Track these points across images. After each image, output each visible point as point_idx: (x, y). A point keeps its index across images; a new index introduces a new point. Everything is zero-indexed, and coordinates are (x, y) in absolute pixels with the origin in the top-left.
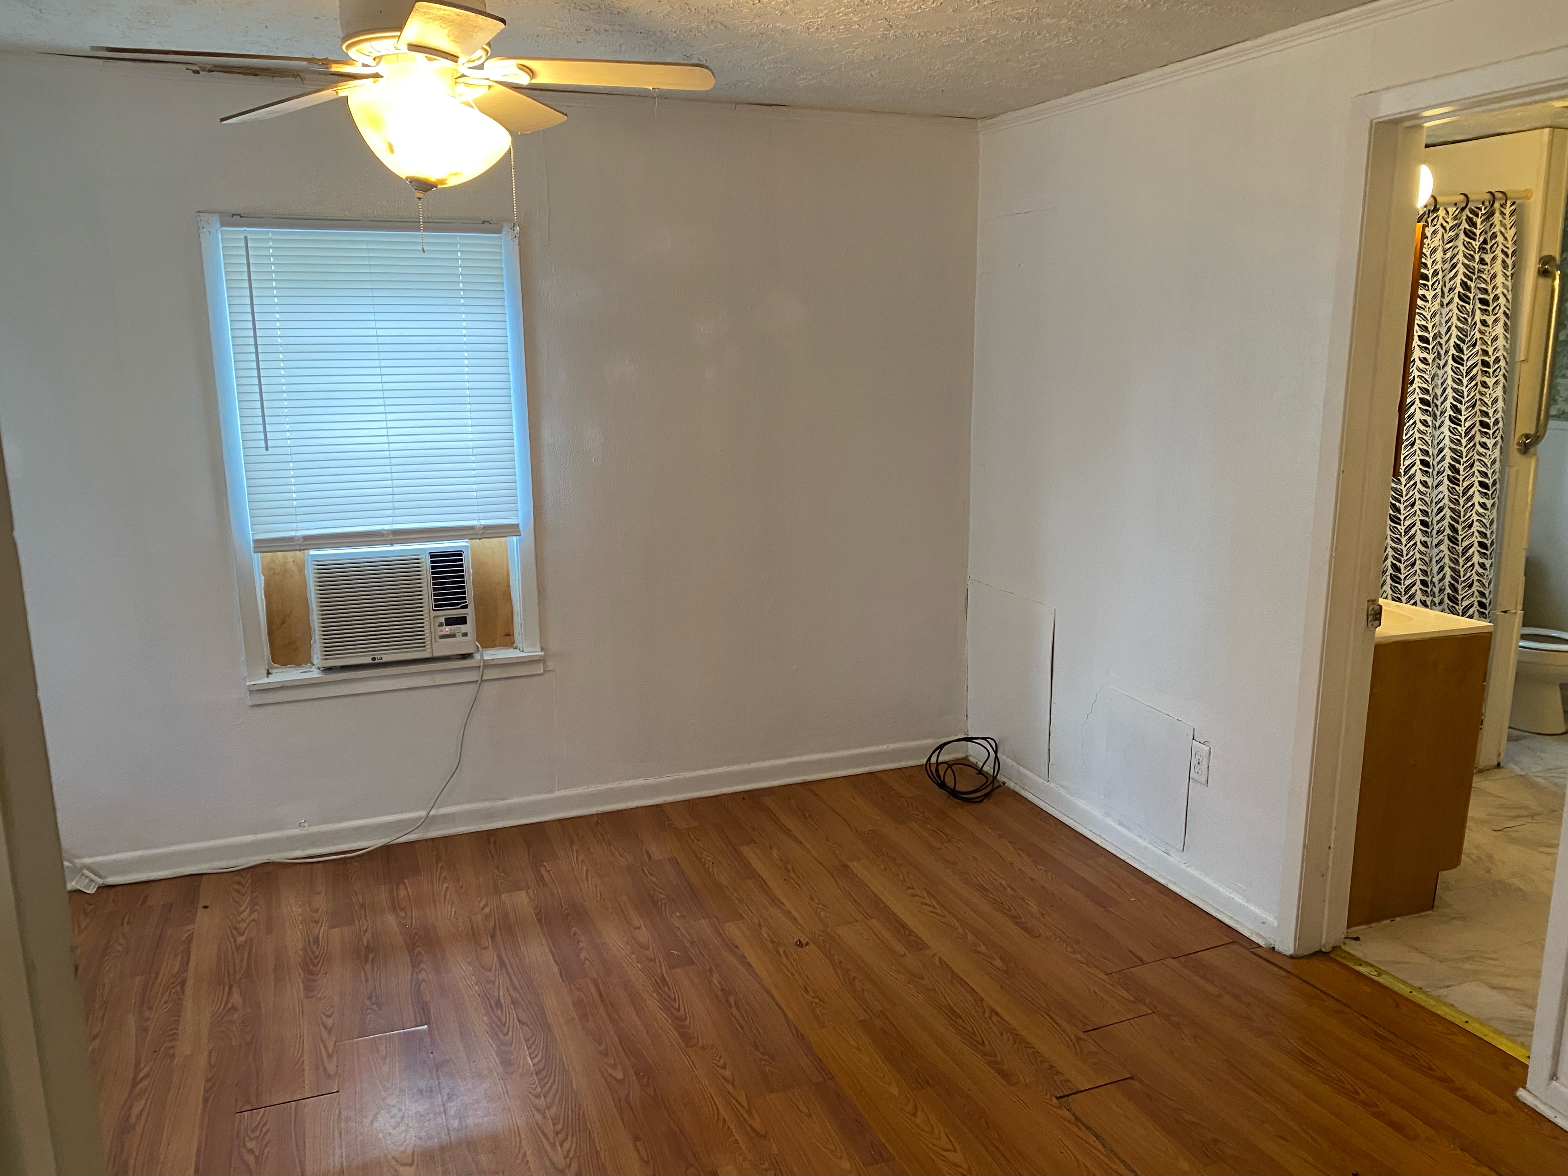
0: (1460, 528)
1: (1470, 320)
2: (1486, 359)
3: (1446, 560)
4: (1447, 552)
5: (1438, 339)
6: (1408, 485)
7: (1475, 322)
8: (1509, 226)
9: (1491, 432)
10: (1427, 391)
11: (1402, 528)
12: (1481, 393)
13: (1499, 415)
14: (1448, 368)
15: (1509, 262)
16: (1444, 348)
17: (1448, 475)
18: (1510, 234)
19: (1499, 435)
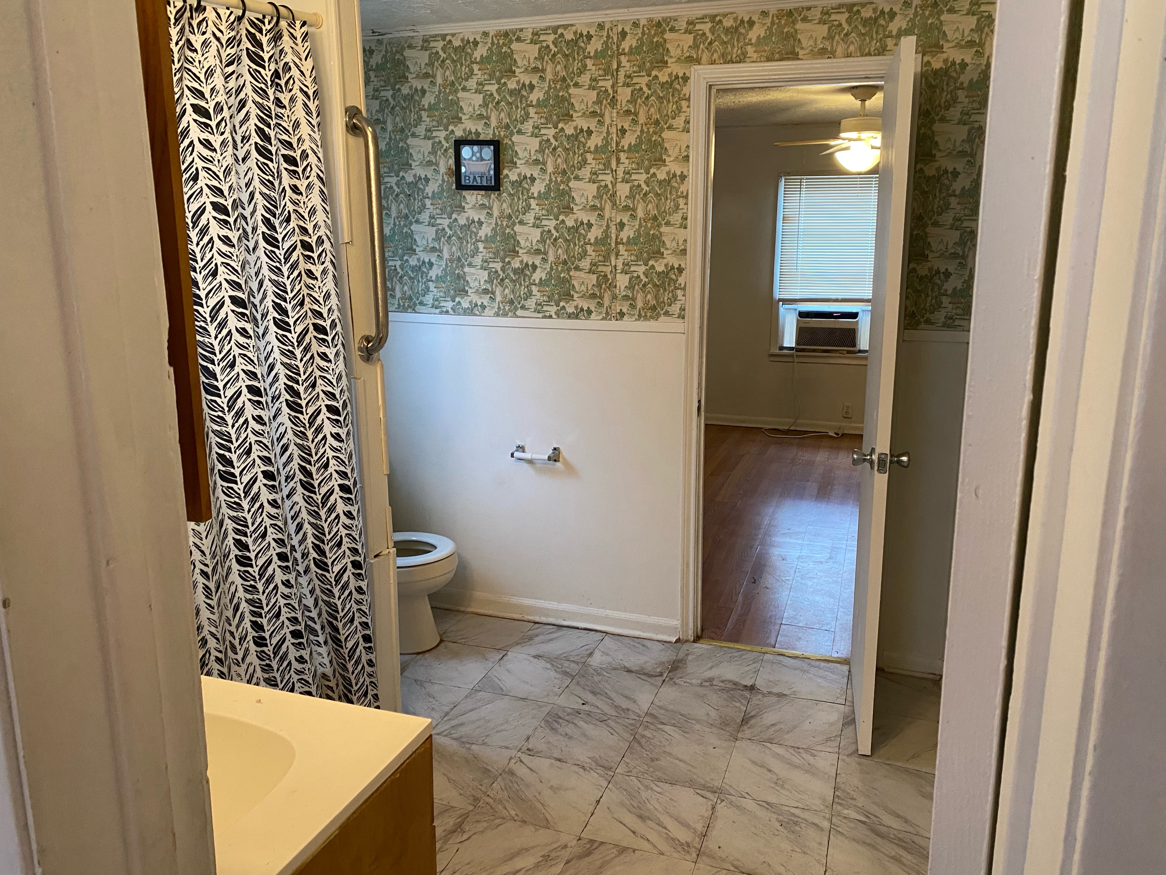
0: (314, 470)
1: (276, 183)
2: (307, 239)
3: (304, 514)
4: (302, 503)
5: (240, 210)
7: (284, 188)
9: (329, 339)
10: (239, 285)
13: (335, 315)
14: (260, 252)
16: (250, 223)
17: (286, 400)
18: (307, 66)
19: (340, 342)
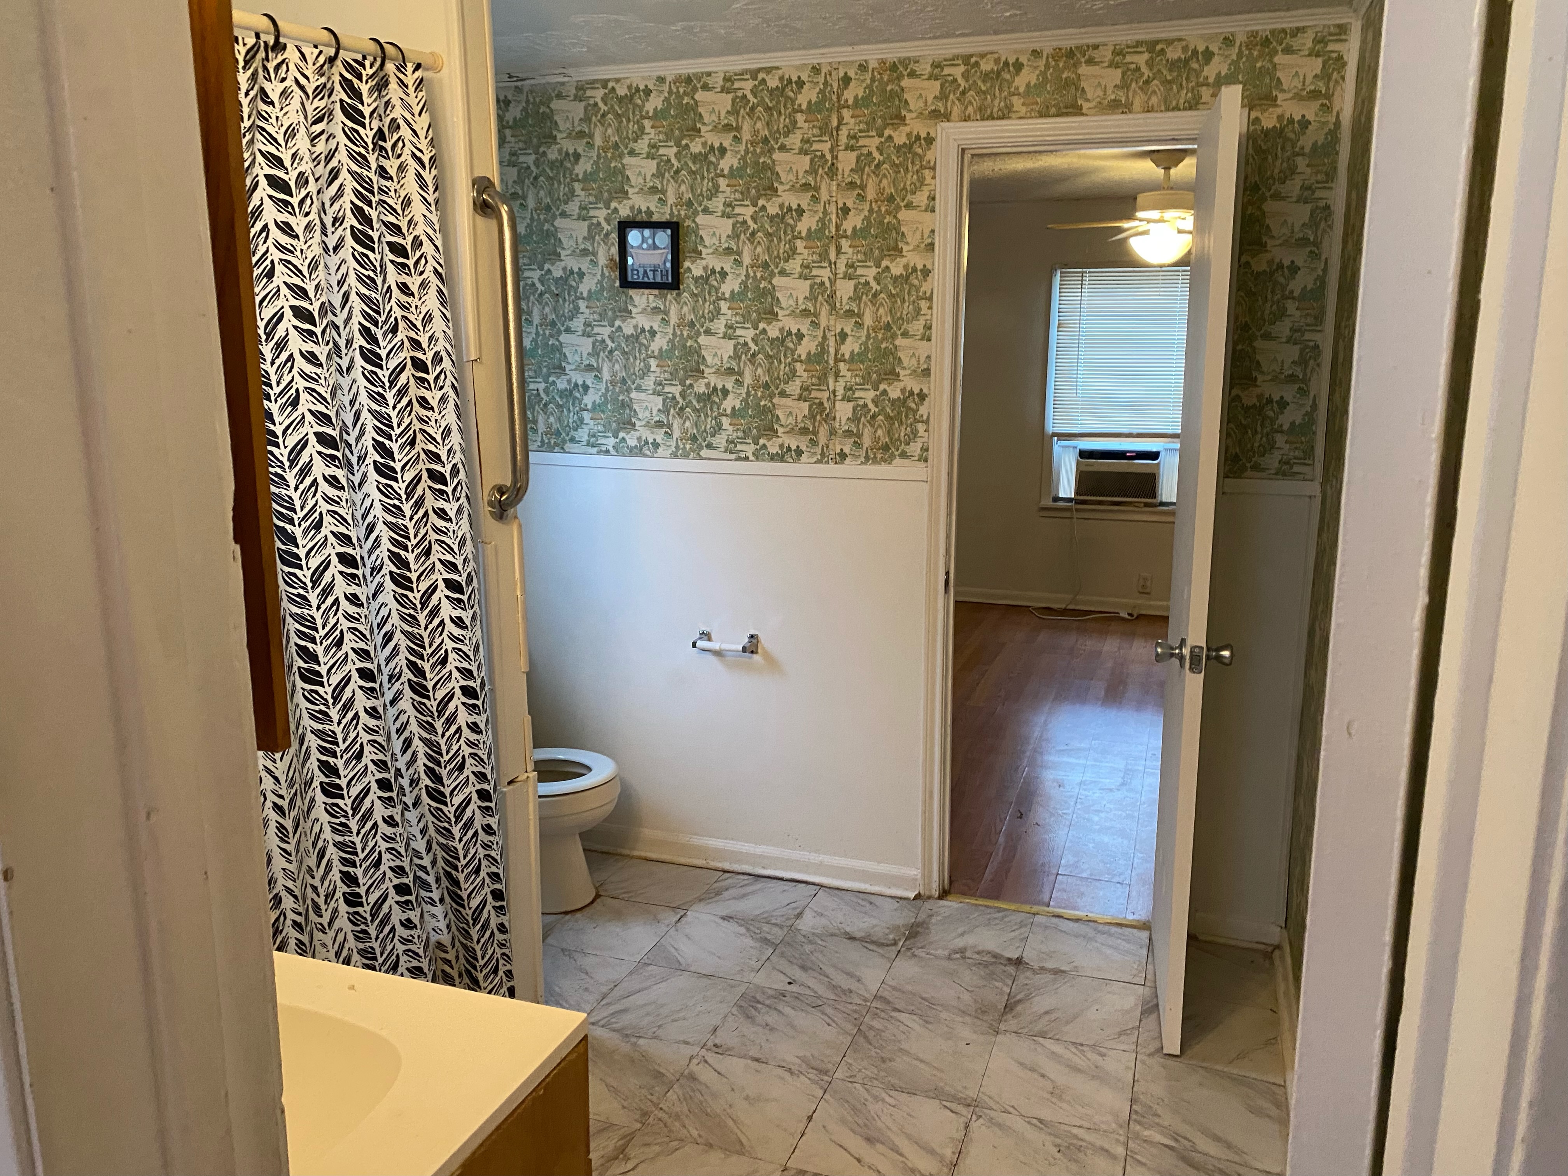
1: (379, 281)
2: (420, 355)
3: (414, 727)
4: (411, 712)
5: (330, 316)
6: (323, 607)
7: (389, 287)
8: (416, 110)
9: (449, 490)
11: (326, 691)
12: (421, 420)
15: (428, 177)
16: (344, 334)
17: (391, 572)
19: (464, 494)
